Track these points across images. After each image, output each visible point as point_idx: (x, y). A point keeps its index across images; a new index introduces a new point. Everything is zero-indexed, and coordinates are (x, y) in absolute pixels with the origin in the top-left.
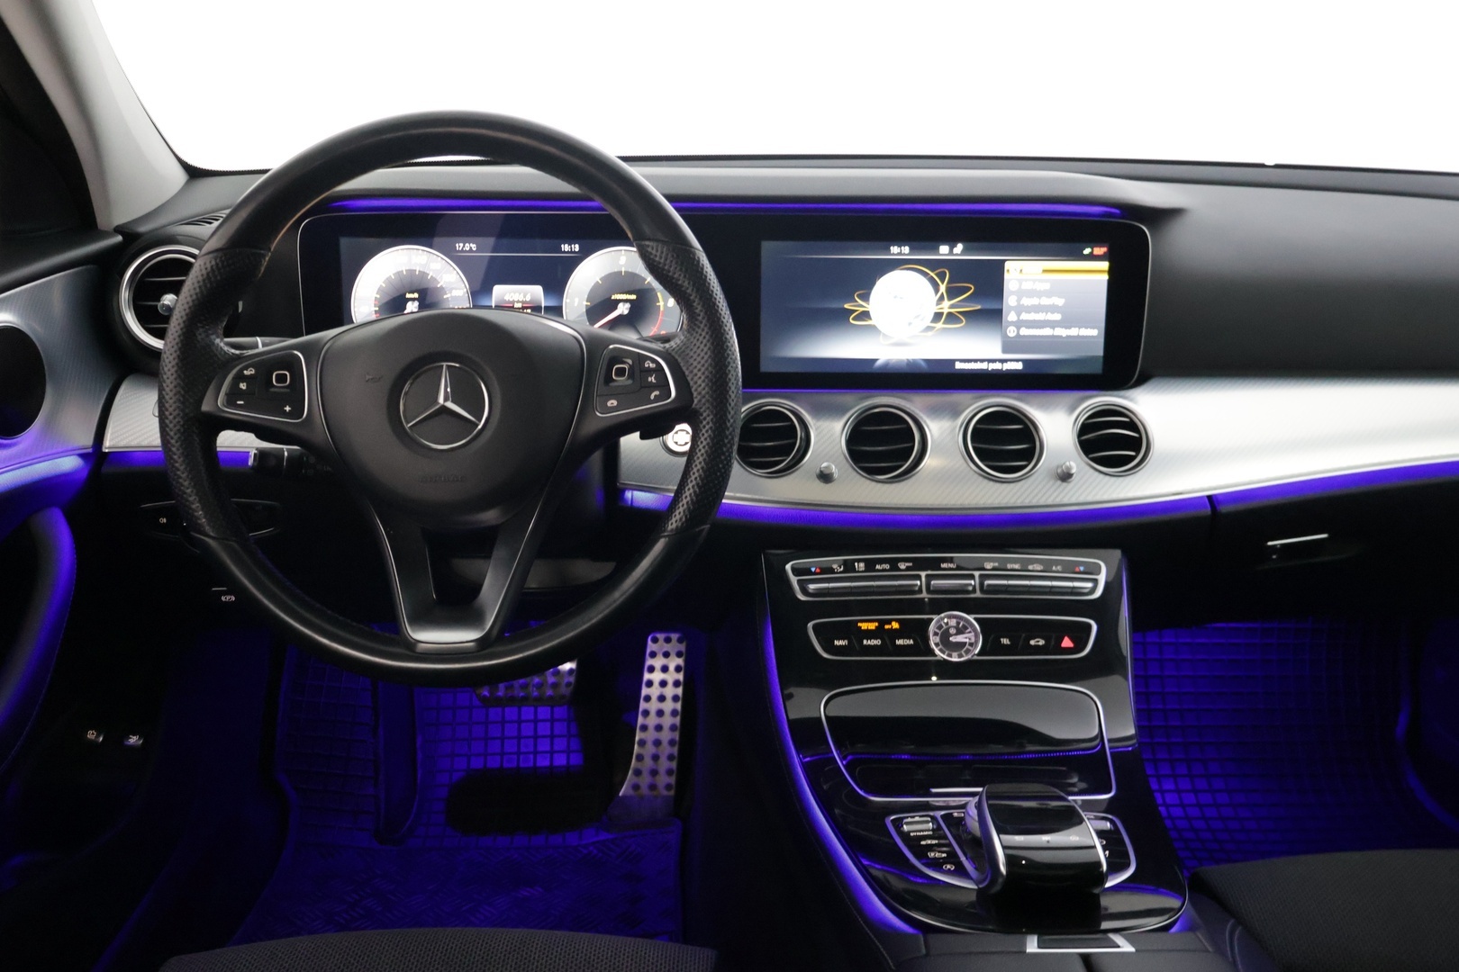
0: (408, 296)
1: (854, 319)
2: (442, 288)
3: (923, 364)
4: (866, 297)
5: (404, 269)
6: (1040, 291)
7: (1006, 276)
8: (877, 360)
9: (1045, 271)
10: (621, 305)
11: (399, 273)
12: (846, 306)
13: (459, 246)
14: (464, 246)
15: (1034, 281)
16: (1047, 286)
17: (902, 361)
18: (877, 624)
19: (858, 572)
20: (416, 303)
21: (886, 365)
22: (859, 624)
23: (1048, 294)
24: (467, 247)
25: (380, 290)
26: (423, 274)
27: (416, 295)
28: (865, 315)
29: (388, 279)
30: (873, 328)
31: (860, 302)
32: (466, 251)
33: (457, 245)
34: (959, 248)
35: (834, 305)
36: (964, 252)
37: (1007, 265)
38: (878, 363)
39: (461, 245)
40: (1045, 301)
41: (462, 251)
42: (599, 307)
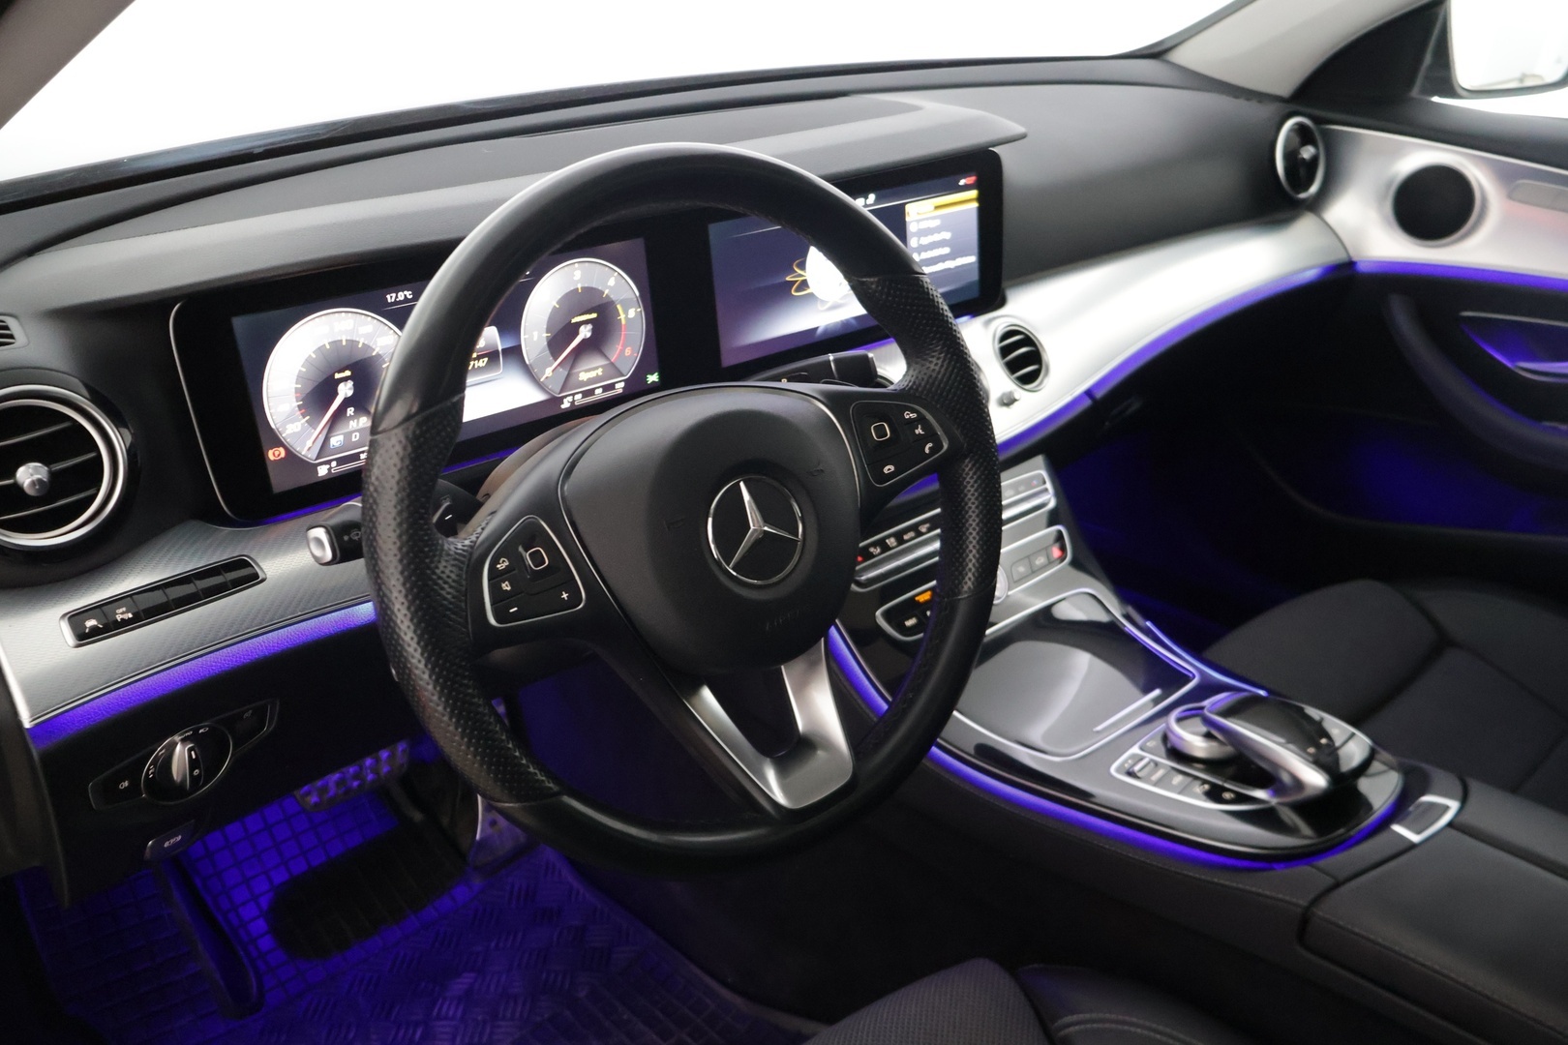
0: (337, 376)
1: (797, 290)
2: (379, 356)
3: (853, 322)
4: (802, 266)
5: (326, 342)
6: (933, 228)
7: (907, 219)
8: (816, 329)
9: (937, 208)
10: (582, 328)
11: (321, 349)
12: (788, 279)
13: (391, 298)
14: (397, 297)
15: (927, 219)
16: (937, 223)
17: (837, 323)
18: (929, 593)
19: (893, 548)
20: (350, 384)
21: (826, 331)
22: (917, 598)
23: (937, 230)
24: (401, 296)
25: (300, 378)
26: (352, 343)
27: (348, 373)
28: (804, 285)
29: (308, 361)
30: (811, 295)
31: (800, 272)
32: (401, 302)
33: (388, 297)
34: (872, 197)
35: (779, 280)
36: (877, 201)
37: (907, 207)
38: (819, 331)
39: (394, 295)
40: (937, 237)
41: (396, 303)
42: (561, 335)
